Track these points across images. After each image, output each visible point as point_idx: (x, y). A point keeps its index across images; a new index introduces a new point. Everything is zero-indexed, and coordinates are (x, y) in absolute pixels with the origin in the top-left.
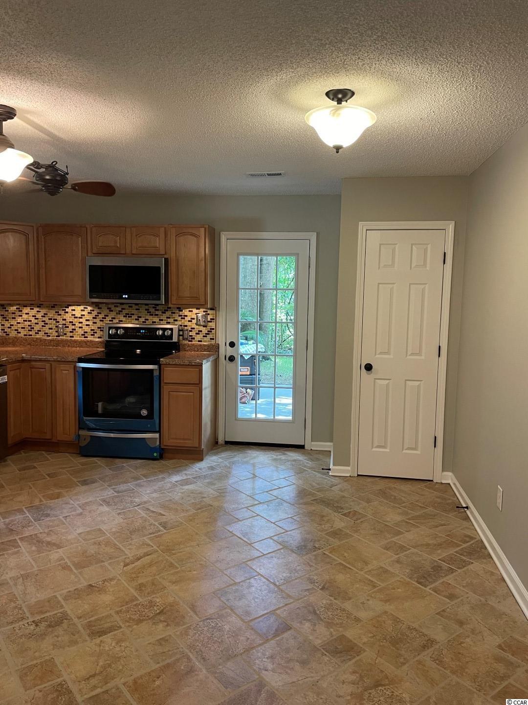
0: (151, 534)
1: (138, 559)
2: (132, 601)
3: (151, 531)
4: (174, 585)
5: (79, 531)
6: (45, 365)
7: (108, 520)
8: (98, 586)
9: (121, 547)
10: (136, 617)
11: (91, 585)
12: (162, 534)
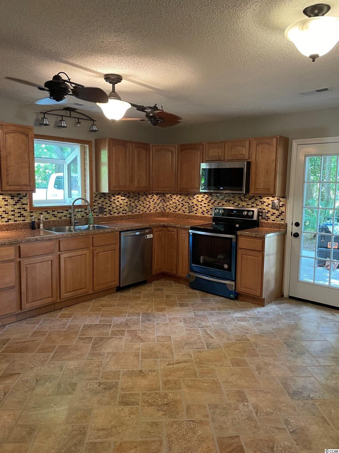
0: (196, 349)
1: (178, 363)
2: (156, 389)
3: (198, 347)
4: (187, 388)
5: (160, 334)
6: (174, 230)
7: (178, 332)
8: (145, 373)
9: (174, 352)
10: (150, 401)
11: (141, 371)
12: (203, 351)
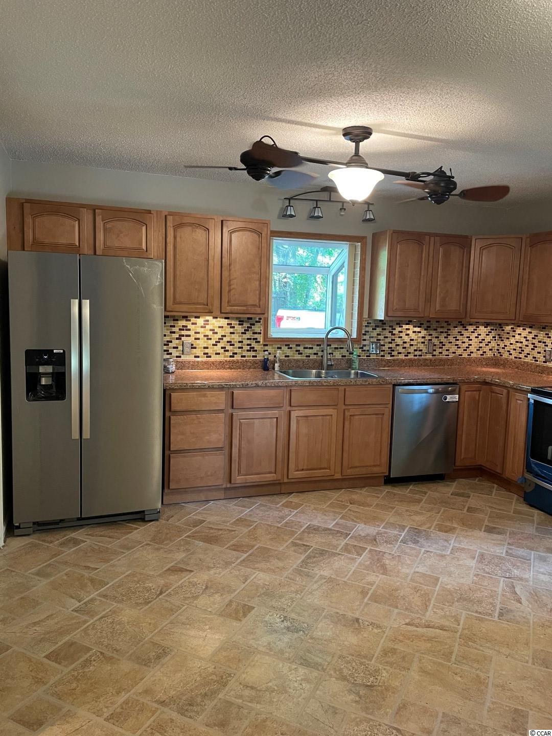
0: (476, 612)
1: (428, 627)
3: (480, 610)
5: (421, 569)
7: (459, 575)
8: (361, 624)
9: (431, 605)
11: (357, 620)
